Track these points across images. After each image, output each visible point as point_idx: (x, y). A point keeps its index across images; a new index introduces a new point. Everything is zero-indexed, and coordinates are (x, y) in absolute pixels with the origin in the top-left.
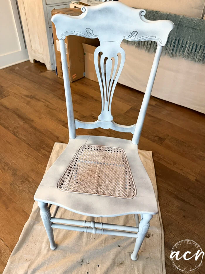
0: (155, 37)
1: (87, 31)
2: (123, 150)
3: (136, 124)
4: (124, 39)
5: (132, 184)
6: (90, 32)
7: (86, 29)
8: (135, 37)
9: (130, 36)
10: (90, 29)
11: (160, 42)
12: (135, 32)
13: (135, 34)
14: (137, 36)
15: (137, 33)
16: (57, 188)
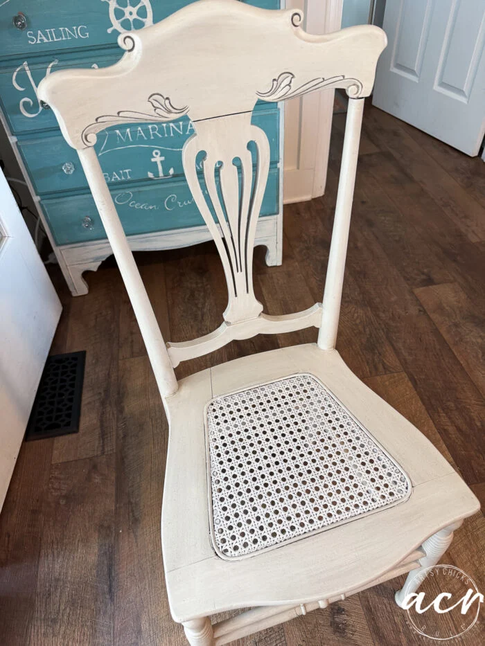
0: (344, 76)
1: (154, 102)
2: (312, 377)
3: (322, 302)
4: (259, 99)
5: (387, 460)
6: (163, 104)
7: (149, 98)
8: (288, 87)
9: (274, 87)
10: (161, 95)
11: (358, 87)
12: (287, 75)
13: (287, 82)
14: (291, 85)
15: (293, 77)
16: (216, 557)
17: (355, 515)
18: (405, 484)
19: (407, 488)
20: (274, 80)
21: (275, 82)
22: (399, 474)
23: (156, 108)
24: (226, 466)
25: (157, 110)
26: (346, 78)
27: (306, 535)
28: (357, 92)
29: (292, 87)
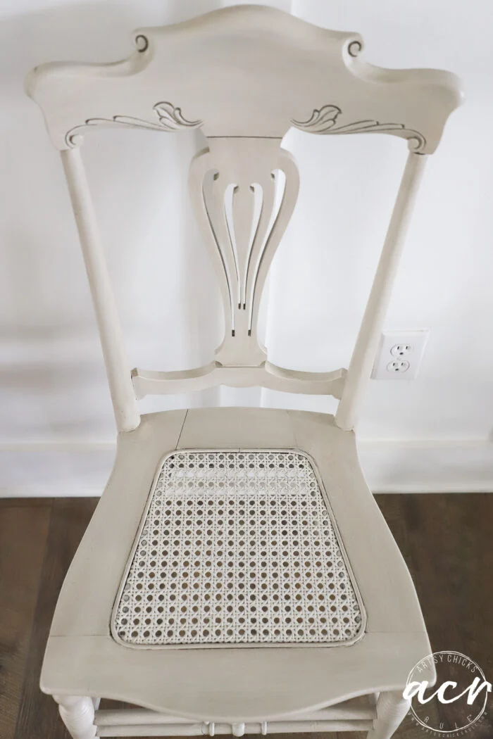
0: (403, 126)
1: (160, 110)
5: (351, 590)
6: (172, 114)
7: (155, 106)
8: (332, 122)
9: (315, 118)
10: (170, 104)
11: (420, 141)
12: (333, 108)
13: (332, 115)
14: (336, 120)
15: (340, 111)
16: (110, 637)
17: (283, 642)
18: (358, 625)
19: (357, 631)
20: (316, 111)
21: (316, 114)
22: (357, 613)
23: (161, 117)
24: (161, 538)
25: (163, 120)
26: (406, 127)
27: (218, 646)
28: (418, 147)
29: (337, 123)
